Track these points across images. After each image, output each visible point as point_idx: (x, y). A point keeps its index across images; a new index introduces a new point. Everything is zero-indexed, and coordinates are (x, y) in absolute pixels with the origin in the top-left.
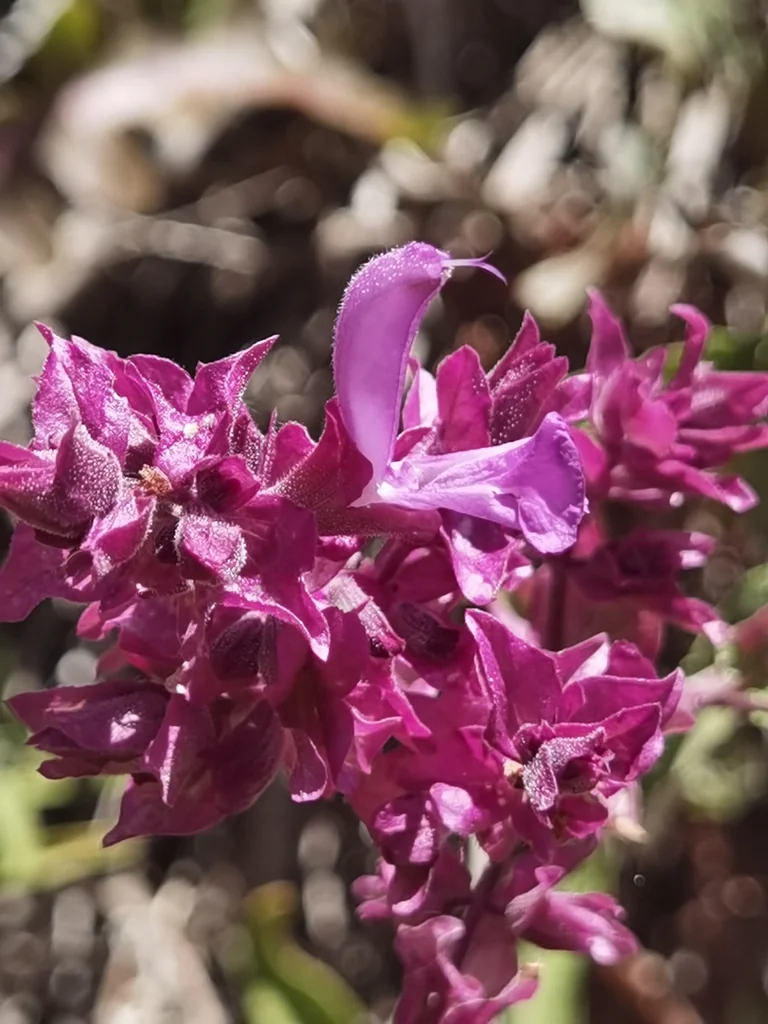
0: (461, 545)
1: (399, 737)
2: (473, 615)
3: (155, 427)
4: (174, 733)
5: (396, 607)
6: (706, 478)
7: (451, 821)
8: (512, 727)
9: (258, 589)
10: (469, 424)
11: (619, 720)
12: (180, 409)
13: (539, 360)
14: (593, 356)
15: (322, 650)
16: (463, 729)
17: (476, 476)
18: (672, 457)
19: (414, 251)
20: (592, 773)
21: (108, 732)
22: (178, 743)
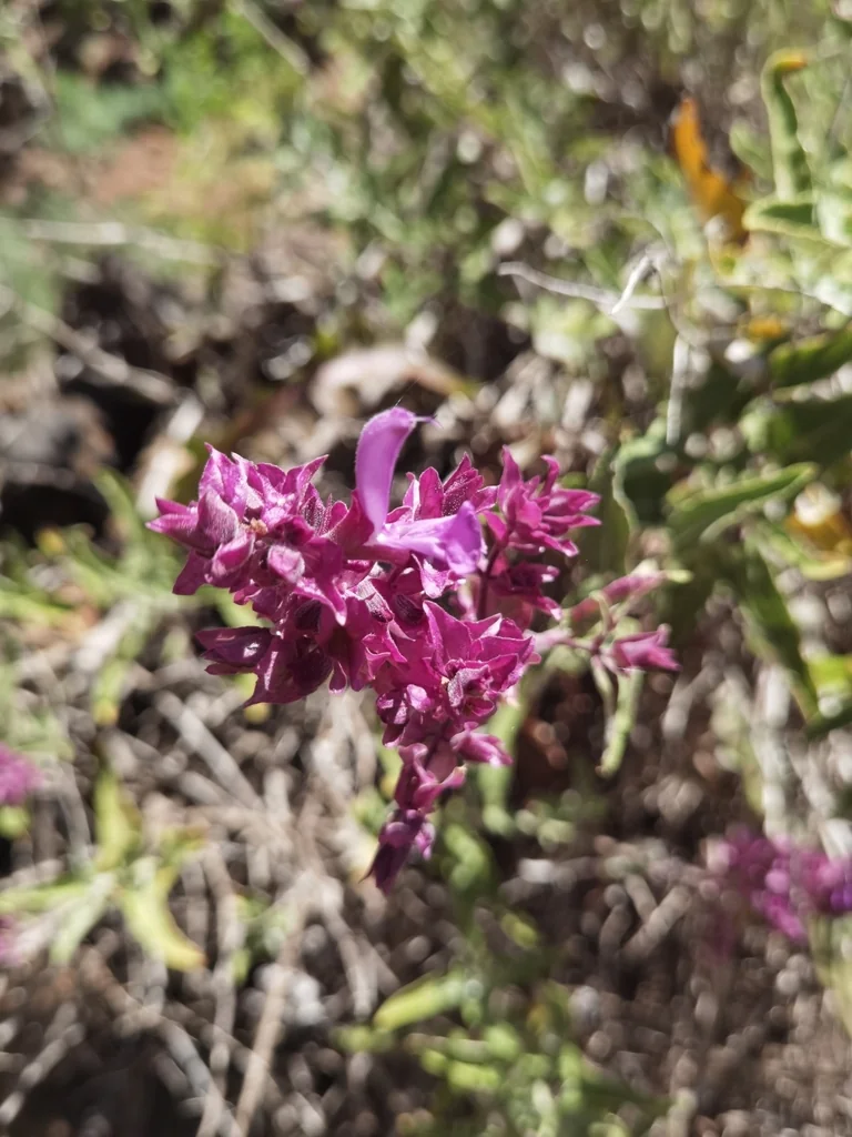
0: (427, 567)
1: (391, 661)
2: (428, 604)
3: (263, 498)
4: (274, 655)
5: (395, 597)
6: (555, 541)
7: (416, 704)
8: (445, 659)
9: (314, 585)
10: (433, 508)
11: (498, 661)
12: (279, 491)
13: (470, 476)
14: (504, 477)
15: (341, 619)
16: (424, 658)
17: (428, 533)
18: (539, 529)
19: (395, 412)
20: (481, 689)
21: (242, 651)
22: (276, 660)
